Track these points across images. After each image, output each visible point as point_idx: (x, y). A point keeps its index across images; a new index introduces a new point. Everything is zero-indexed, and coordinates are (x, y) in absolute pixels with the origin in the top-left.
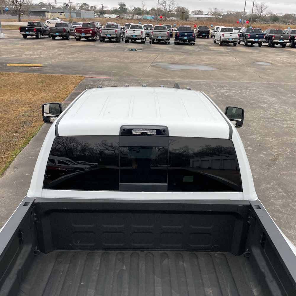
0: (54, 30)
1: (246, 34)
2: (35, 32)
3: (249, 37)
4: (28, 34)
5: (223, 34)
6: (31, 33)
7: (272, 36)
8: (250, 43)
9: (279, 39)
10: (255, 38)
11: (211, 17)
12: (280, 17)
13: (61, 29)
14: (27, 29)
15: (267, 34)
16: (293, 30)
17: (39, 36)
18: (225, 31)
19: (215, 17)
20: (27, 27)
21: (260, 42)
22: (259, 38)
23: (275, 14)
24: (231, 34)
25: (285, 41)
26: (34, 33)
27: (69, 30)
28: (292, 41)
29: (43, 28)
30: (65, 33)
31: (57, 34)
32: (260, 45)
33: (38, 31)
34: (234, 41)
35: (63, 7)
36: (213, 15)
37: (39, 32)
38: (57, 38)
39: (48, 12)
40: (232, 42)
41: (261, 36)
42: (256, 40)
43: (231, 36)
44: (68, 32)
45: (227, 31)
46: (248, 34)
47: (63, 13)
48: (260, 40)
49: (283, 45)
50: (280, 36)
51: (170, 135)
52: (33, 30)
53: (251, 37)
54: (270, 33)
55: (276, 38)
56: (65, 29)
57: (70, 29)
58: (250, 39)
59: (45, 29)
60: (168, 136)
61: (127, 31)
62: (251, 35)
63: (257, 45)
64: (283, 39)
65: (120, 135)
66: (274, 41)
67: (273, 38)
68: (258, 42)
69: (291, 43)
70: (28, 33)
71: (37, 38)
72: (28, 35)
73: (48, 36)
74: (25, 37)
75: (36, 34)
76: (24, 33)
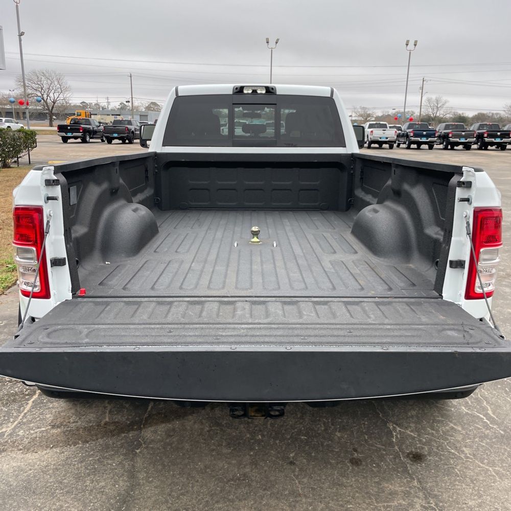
0: (111, 129)
1: (408, 131)
2: (81, 132)
3: (412, 134)
4: (69, 135)
5: (372, 132)
6: (75, 134)
7: (448, 134)
8: (414, 144)
9: (460, 137)
10: (422, 136)
11: (355, 120)
12: (469, 118)
13: (121, 127)
14: (69, 128)
15: (440, 131)
16: (480, 125)
17: (88, 139)
18: (375, 128)
19: (363, 119)
20: (69, 126)
21: (429, 142)
22: (427, 136)
23: (460, 114)
24: (384, 130)
25: (468, 140)
26: (80, 134)
27: (133, 129)
28: (480, 139)
29: (93, 128)
30: (128, 133)
31: (116, 135)
32: (431, 148)
33: (86, 131)
34: (389, 141)
35: (118, 109)
36: (359, 116)
37: (88, 133)
38: (114, 141)
39: (96, 114)
40: (385, 142)
41: (431, 134)
42: (424, 140)
43: (384, 133)
44: (133, 132)
45: (378, 127)
46: (411, 130)
47: (119, 115)
48: (430, 139)
49: (467, 147)
50: (460, 132)
51: (278, 93)
52: (79, 129)
53: (416, 135)
54: (445, 129)
55: (455, 136)
56: (127, 128)
57: (135, 129)
58: (415, 137)
59: (96, 128)
60: (276, 94)
61: (223, 129)
62: (415, 132)
63: (426, 147)
64: (466, 137)
65: (233, 94)
66: (451, 141)
67: (450, 135)
68: (427, 142)
69: (479, 144)
70: (71, 134)
71: (84, 141)
72: (70, 138)
73: (100, 141)
74: (65, 140)
75: (82, 136)
76: (64, 134)
